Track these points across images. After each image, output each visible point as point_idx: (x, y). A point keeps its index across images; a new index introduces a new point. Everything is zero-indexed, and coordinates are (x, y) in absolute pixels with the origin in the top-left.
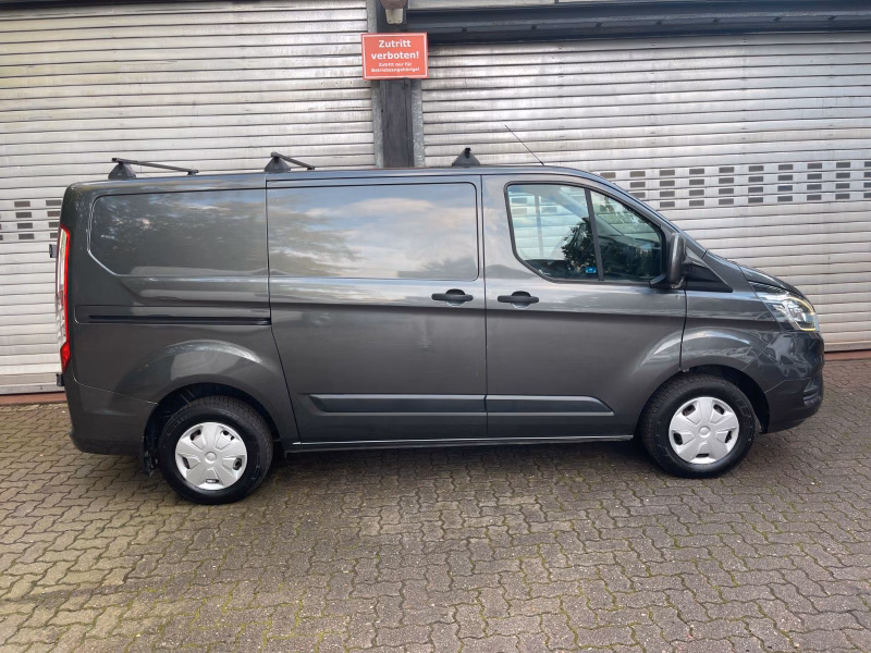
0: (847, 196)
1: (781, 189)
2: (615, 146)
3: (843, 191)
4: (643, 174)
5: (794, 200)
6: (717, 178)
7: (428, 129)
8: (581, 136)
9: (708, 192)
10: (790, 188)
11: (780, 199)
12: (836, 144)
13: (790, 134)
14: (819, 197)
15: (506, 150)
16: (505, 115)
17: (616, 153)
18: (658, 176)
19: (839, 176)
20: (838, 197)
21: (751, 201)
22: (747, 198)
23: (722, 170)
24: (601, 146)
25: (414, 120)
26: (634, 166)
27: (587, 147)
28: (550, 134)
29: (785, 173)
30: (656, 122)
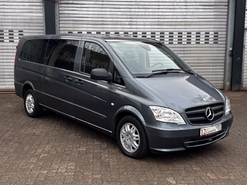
0: (190, 43)
1: (169, 40)
2: (119, 24)
3: (189, 41)
4: (128, 33)
5: (174, 44)
6: (150, 36)
7: (61, 15)
8: (109, 21)
10: (172, 40)
11: (170, 43)
12: (187, 27)
13: (172, 23)
14: (181, 43)
15: (85, 23)
16: (85, 12)
17: (119, 26)
18: (132, 34)
19: (188, 37)
20: (187, 43)
23: (152, 33)
24: (115, 24)
25: (56, 13)
26: (125, 31)
27: (111, 24)
28: (99, 19)
29: (171, 35)
30: (132, 18)
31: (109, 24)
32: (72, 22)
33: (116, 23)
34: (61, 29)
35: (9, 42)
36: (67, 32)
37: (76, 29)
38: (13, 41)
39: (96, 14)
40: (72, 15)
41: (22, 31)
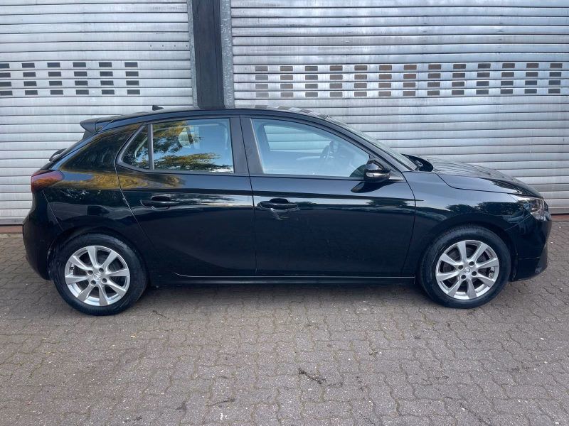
1: (527, 83)
2: (393, 41)
4: (414, 67)
5: (538, 93)
6: (475, 74)
7: (236, 22)
8: (364, 33)
9: (467, 83)
10: (535, 83)
11: (527, 91)
13: (538, 38)
14: (558, 91)
15: (302, 43)
16: (301, 12)
17: (393, 48)
18: (427, 70)
21: (503, 92)
22: (499, 90)
23: (480, 66)
24: (381, 42)
26: (407, 61)
27: (369, 43)
28: (338, 30)
29: (532, 70)
30: (428, 23)
31: (365, 43)
32: (265, 40)
33: (384, 39)
34: (236, 59)
35: (100, 94)
36: (253, 68)
37: (277, 59)
38: (112, 92)
39: (330, 15)
40: (266, 19)
41: (135, 65)
